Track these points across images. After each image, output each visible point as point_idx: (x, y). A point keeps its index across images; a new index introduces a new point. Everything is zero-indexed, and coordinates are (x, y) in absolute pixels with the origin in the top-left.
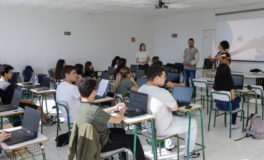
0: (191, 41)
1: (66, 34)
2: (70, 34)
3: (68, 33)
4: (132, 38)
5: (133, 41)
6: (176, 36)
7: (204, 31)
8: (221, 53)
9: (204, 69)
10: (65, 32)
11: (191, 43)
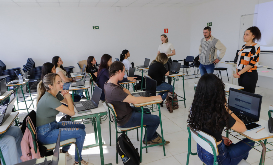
0: (207, 30)
1: (95, 28)
2: (98, 28)
3: (97, 28)
4: (165, 29)
5: (166, 32)
6: (211, 24)
7: (242, 16)
8: (245, 47)
9: (235, 63)
10: (93, 27)
11: (206, 33)
